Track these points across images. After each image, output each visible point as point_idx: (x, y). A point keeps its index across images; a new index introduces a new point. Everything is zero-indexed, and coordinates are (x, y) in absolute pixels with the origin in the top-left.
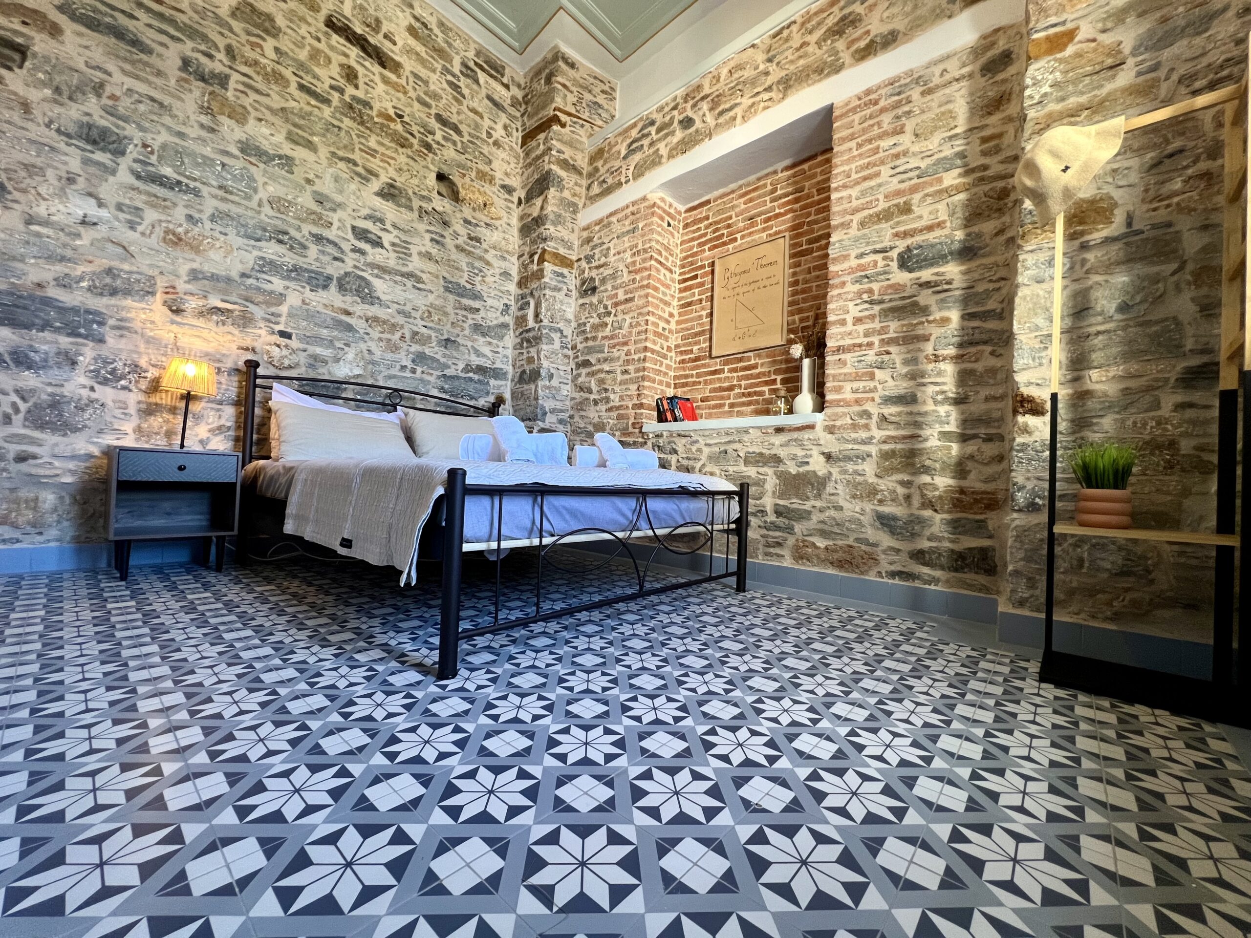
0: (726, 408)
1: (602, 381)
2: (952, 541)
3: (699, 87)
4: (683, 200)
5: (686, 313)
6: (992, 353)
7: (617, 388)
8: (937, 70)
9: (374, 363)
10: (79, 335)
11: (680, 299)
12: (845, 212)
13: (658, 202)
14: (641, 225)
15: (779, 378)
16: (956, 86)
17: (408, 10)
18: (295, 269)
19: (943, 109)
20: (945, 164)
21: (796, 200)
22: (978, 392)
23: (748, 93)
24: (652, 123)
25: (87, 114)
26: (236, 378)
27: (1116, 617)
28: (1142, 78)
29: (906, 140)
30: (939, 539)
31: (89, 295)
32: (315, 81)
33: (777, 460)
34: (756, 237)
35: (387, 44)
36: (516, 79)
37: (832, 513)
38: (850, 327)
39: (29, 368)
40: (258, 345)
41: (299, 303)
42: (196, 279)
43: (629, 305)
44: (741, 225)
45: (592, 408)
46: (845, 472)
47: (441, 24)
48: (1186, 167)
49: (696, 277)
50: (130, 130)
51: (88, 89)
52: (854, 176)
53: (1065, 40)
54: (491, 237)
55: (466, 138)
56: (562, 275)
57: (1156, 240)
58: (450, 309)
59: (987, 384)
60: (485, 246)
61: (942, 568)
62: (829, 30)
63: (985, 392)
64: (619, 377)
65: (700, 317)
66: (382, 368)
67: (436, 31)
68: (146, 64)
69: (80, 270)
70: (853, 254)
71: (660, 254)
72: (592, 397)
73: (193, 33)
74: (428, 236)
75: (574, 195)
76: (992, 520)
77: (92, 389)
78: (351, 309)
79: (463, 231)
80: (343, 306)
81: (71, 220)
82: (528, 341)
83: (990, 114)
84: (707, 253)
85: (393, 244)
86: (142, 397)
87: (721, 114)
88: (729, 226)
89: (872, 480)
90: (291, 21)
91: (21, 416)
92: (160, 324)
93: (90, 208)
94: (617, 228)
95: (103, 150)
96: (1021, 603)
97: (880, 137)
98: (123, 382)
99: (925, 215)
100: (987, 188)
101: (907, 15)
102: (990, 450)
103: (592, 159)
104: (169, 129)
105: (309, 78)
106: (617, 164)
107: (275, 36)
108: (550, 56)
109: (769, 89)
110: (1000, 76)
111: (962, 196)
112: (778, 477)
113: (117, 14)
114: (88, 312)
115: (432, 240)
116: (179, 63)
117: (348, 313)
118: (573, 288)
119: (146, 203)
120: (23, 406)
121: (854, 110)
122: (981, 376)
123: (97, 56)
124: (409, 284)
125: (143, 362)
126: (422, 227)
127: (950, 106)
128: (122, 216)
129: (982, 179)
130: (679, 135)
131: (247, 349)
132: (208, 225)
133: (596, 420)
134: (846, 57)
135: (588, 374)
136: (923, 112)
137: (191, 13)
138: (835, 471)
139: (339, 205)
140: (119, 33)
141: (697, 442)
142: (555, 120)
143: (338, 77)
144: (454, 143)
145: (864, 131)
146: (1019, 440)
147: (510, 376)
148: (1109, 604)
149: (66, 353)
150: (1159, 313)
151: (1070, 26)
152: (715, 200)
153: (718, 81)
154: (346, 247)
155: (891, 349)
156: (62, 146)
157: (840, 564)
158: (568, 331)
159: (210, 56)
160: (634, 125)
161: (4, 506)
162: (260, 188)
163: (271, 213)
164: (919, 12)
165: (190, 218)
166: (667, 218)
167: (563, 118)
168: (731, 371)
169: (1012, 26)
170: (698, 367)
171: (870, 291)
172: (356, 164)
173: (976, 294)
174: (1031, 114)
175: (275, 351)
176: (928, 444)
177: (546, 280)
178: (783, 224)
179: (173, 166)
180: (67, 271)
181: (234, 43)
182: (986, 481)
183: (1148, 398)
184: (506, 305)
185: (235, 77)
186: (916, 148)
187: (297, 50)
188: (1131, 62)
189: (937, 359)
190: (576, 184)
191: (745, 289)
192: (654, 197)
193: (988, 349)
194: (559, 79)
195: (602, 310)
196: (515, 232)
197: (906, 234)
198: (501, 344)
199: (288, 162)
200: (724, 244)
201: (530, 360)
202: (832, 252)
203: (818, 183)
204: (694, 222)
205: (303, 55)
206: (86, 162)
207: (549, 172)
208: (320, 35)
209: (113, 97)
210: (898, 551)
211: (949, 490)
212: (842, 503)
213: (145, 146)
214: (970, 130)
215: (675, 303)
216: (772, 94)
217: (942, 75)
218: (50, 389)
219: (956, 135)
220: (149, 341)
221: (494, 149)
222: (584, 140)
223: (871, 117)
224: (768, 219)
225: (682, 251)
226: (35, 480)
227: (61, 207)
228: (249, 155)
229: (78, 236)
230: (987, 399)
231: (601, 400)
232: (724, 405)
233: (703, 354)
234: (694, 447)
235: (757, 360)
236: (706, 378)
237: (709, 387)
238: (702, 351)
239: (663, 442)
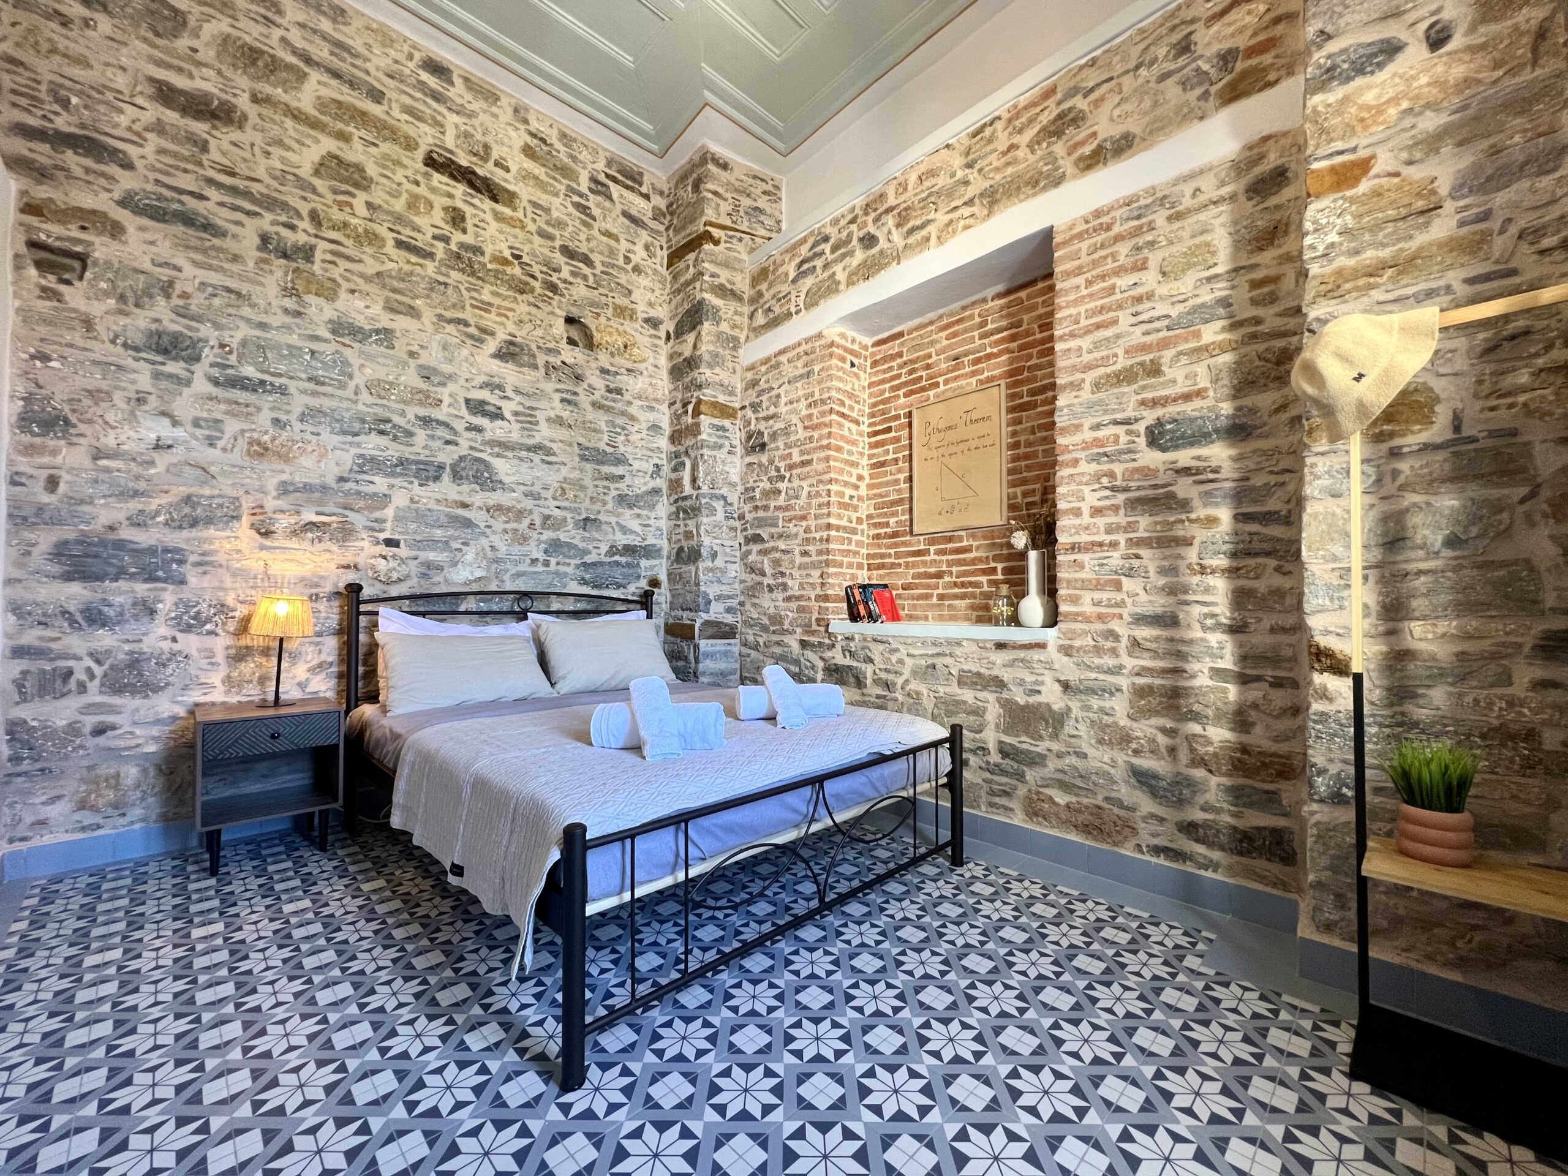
0: (935, 600)
1: (776, 563)
2: (1233, 815)
3: (882, 197)
4: (871, 333)
5: (879, 475)
6: (1278, 569)
7: (796, 573)
8: (1188, 189)
9: (497, 561)
10: (157, 579)
11: (870, 457)
12: (1074, 368)
13: (838, 340)
14: (816, 368)
15: (1000, 566)
16: (1214, 210)
17: (522, 127)
18: (401, 462)
19: (1197, 241)
20: (1202, 314)
21: (1013, 338)
22: (1260, 620)
23: (944, 207)
24: (826, 239)
25: (157, 321)
26: (337, 603)
27: (1461, 963)
28: (1465, 230)
29: (1150, 279)
30: (1218, 811)
31: (166, 530)
32: (415, 234)
33: (999, 684)
34: (963, 382)
35: (499, 172)
36: (658, 185)
37: (1073, 760)
38: (1086, 519)
39: (104, 625)
40: (361, 560)
41: (407, 503)
42: (286, 492)
43: (806, 469)
44: (943, 366)
45: (767, 595)
46: (1087, 708)
47: (563, 136)
48: (1537, 355)
49: (888, 430)
50: (205, 330)
51: (155, 291)
52: (1084, 322)
53: (1357, 172)
54: (634, 385)
55: (599, 268)
56: (723, 429)
57: (1497, 453)
58: (588, 482)
59: (1273, 610)
60: (627, 397)
61: (1222, 848)
62: (1043, 129)
63: (1269, 620)
64: (798, 560)
65: (897, 481)
66: (508, 565)
67: (558, 145)
68: (220, 250)
69: (154, 504)
70: (1087, 425)
71: (842, 404)
72: (766, 581)
73: (271, 203)
74: (557, 397)
75: (734, 327)
76: (1288, 791)
77: (174, 640)
78: (467, 500)
79: (599, 383)
80: (459, 498)
81: (142, 447)
82: (685, 512)
83: (1261, 249)
84: (902, 400)
85: (516, 414)
86: (229, 641)
87: (911, 232)
88: (928, 367)
89: (1123, 722)
90: (384, 167)
91: (97, 682)
92: (247, 552)
93: (164, 429)
94: (789, 371)
95: (175, 359)
96: (1328, 927)
97: (1117, 272)
98: (208, 627)
99: (1180, 380)
100: (1261, 347)
101: (1146, 114)
102: (1280, 698)
103: (755, 281)
104: (248, 321)
105: (408, 232)
106: (785, 288)
107: (366, 189)
108: (696, 158)
109: (970, 203)
110: (1273, 201)
111: (1228, 358)
112: (1002, 706)
113: (184, 198)
114: (166, 550)
115: (563, 400)
116: (257, 241)
117: (465, 506)
118: (737, 442)
119: (227, 413)
120: (98, 671)
121: (1080, 236)
122: (1264, 598)
123: (164, 250)
124: (537, 458)
125: (230, 601)
126: (549, 386)
127: (1207, 237)
128: (199, 432)
129: (1254, 336)
130: (860, 256)
131: (348, 567)
132: (298, 426)
133: (772, 611)
134: (1067, 165)
135: (760, 552)
136: (1171, 243)
137: (267, 180)
138: (1075, 705)
139: (450, 377)
140: (188, 219)
141: (897, 650)
142: (707, 237)
143: (442, 224)
144: (585, 278)
145: (1095, 264)
146: (1316, 706)
147: (665, 553)
148: (1452, 943)
149: (144, 602)
150: (1504, 552)
151: (1362, 153)
152: (910, 332)
153: (905, 189)
154: (459, 426)
155: (1144, 552)
156: (130, 362)
157: (1086, 829)
158: (733, 498)
159: (292, 227)
160: (804, 240)
161: (83, 788)
162: (357, 373)
163: (370, 400)
164: (1159, 111)
165: (276, 422)
166: (849, 357)
167: (716, 233)
168: (939, 552)
169: (1285, 134)
170: (896, 545)
171: (1111, 475)
172: (467, 324)
173: (1253, 489)
174: (1314, 269)
175: (381, 564)
176: (1197, 682)
177: (703, 436)
178: (997, 367)
179: (255, 364)
180: (140, 507)
181: (319, 207)
182: (1277, 739)
183: (1493, 668)
184: (657, 466)
185: (322, 245)
186: (1163, 290)
187: (392, 201)
188: (1449, 206)
189: (1203, 570)
190: (736, 313)
191: (952, 449)
192: (832, 333)
193: (1273, 563)
194: (710, 186)
195: (774, 473)
196: (664, 374)
197: (1155, 403)
198: (653, 515)
199: (386, 335)
200: (923, 389)
201: (688, 535)
202: (1060, 420)
203: (1040, 317)
204: (885, 360)
205: (399, 205)
206: (157, 376)
207: (701, 303)
208: (419, 178)
209: (184, 295)
210: (1162, 820)
211: (1226, 746)
212: (1085, 748)
213: (222, 346)
214: (1236, 270)
215: (865, 461)
216: (975, 209)
217: (1194, 196)
218: (127, 647)
219: (1217, 276)
220: (235, 574)
221: (634, 277)
222: (744, 256)
223: (1102, 246)
224: (978, 361)
225: (871, 395)
226: (113, 753)
227: (131, 433)
228: (342, 335)
229: (152, 463)
230: (1273, 630)
231: (778, 586)
232: (932, 595)
233: (903, 529)
234: (894, 657)
235: (971, 542)
236: (907, 560)
237: (911, 572)
238: (901, 525)
239: (855, 647)
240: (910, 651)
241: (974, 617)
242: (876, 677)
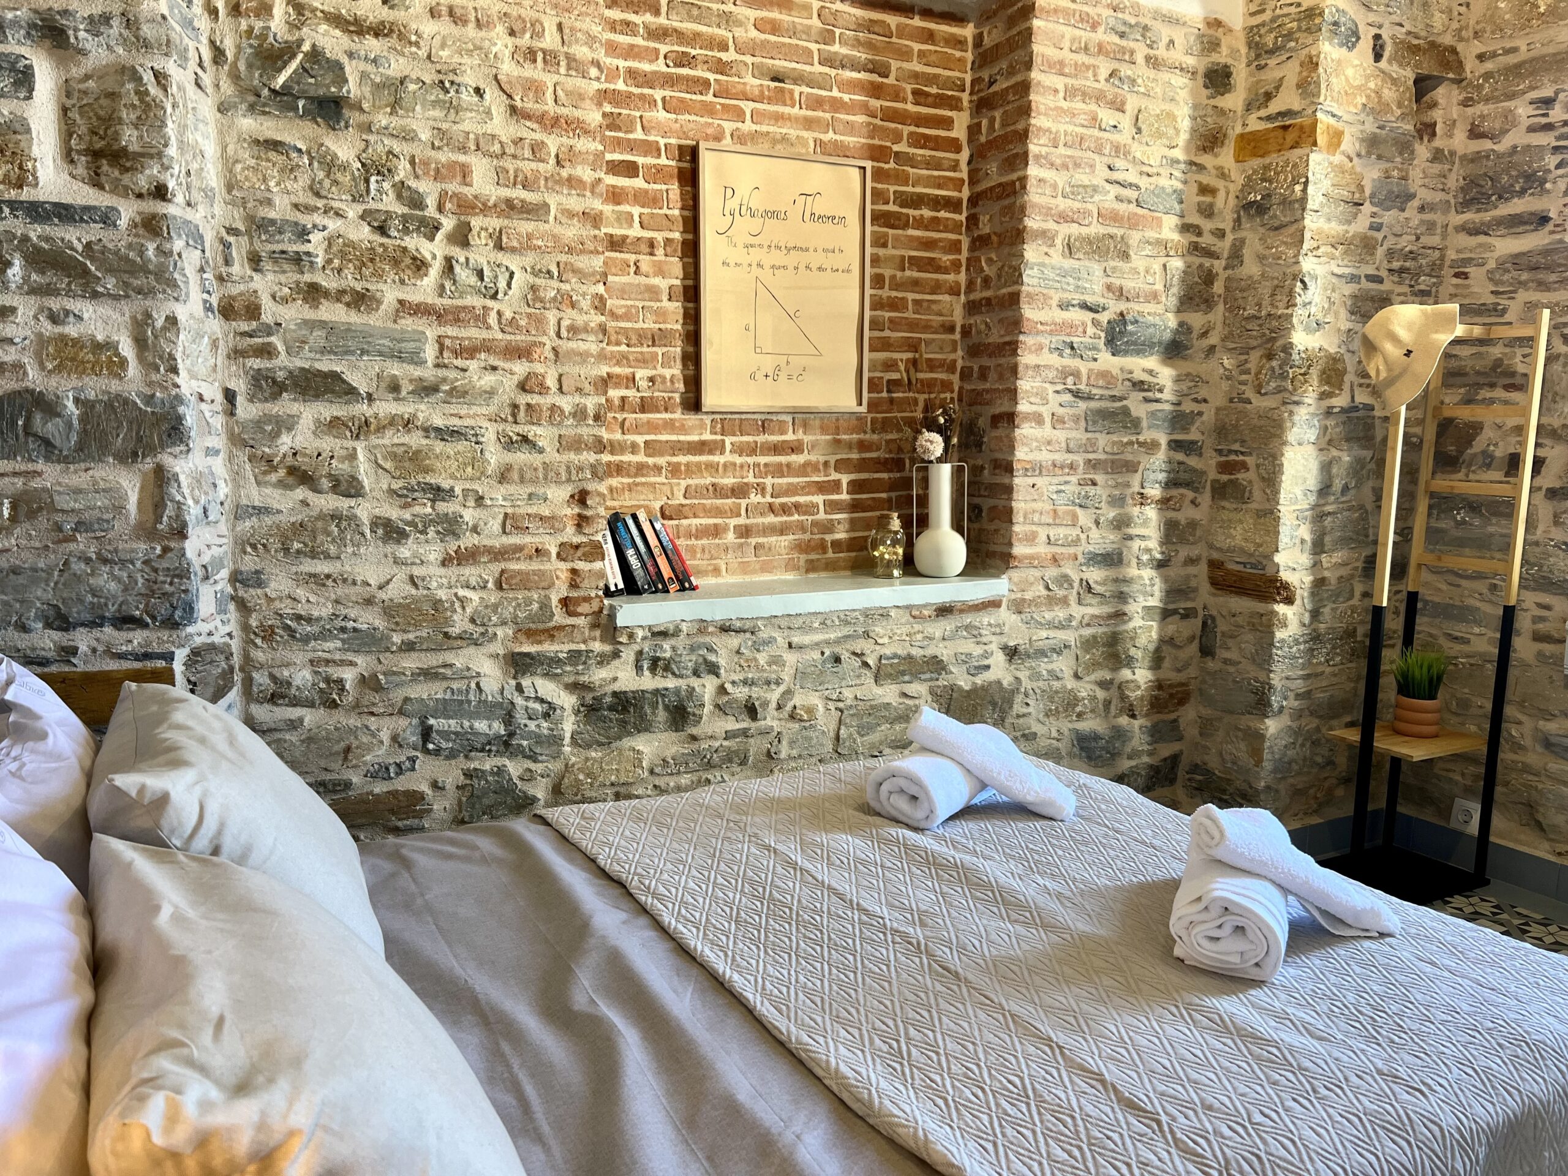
2: (1150, 754)
6: (1193, 501)
8: (1165, 34)
16: (1181, 78)
19: (1167, 106)
20: (1165, 201)
22: (1179, 552)
28: (1370, 232)
29: (1126, 128)
30: (1142, 754)
34: (790, 132)
38: (1048, 429)
44: (750, 81)
45: (373, 550)
46: (1035, 676)
49: (631, 170)
52: (1062, 150)
53: (1336, 141)
57: (1364, 421)
59: (1188, 543)
63: (1184, 552)
70: (1056, 297)
76: (1182, 717)
83: (1205, 150)
84: (661, 115)
89: (1070, 684)
97: (1097, 97)
99: (1142, 274)
100: (1198, 262)
102: (1185, 629)
110: (1220, 102)
111: (1180, 263)
112: (937, 698)
121: (1065, 16)
122: (1183, 531)
127: (1173, 108)
129: (1195, 246)
136: (1147, 93)
145: (1077, 69)
146: (1279, 634)
151: (1340, 125)
155: (1099, 478)
171: (1076, 374)
173: (1182, 415)
176: (1133, 625)
178: (848, 131)
182: (1180, 669)
186: (1136, 151)
188: (1368, 208)
189: (1143, 500)
193: (1190, 494)
197: (1120, 293)
211: (1148, 686)
212: (1036, 728)
214: (1189, 163)
217: (1168, 46)
219: (1177, 161)
223: (1086, 49)
224: (815, 103)
230: (1186, 562)
232: (726, 529)
233: (666, 395)
234: (764, 654)
235: (800, 435)
236: (675, 459)
237: (683, 483)
238: (661, 387)
239: (674, 649)
240: (795, 640)
241: (802, 563)
242: (726, 698)
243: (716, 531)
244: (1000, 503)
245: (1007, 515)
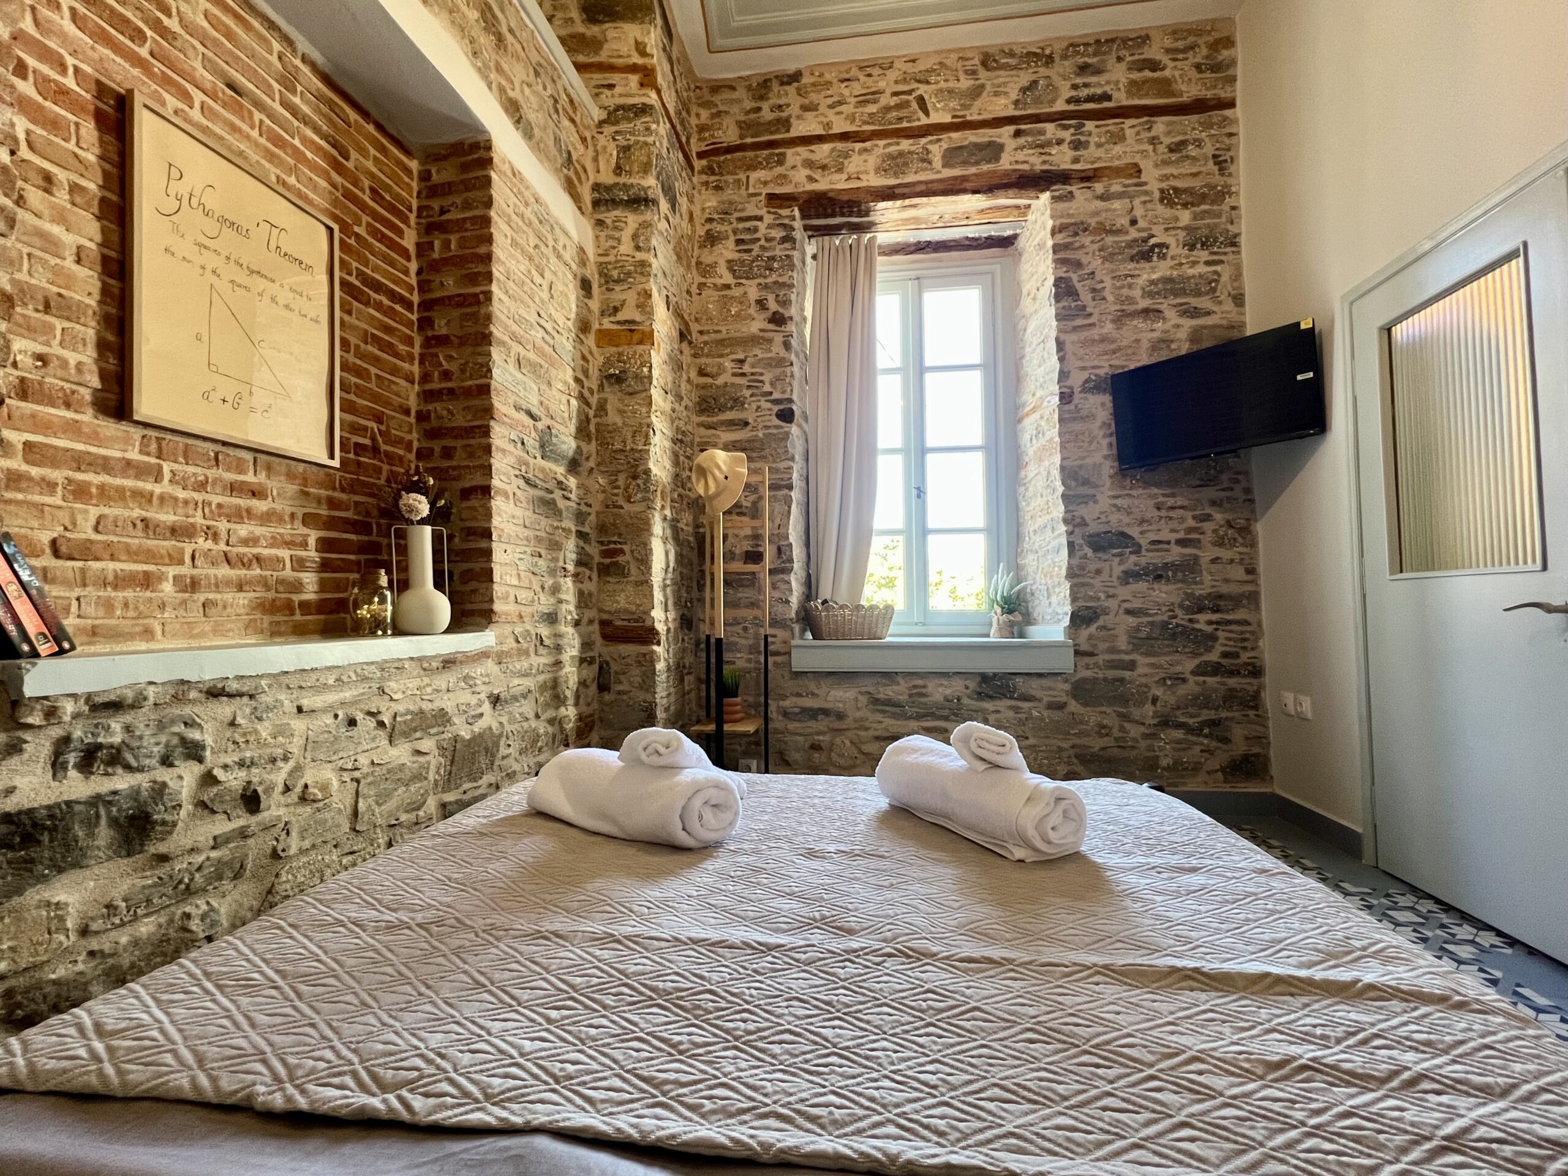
6: (589, 577)
8: (561, 238)
15: (313, 536)
19: (565, 289)
21: (337, 166)
33: (442, 718)
34: (248, 151)
44: (203, 71)
59: (588, 607)
70: (512, 398)
83: (582, 331)
89: (534, 723)
97: (529, 257)
100: (583, 406)
102: (591, 673)
111: (576, 403)
112: (443, 752)
122: (586, 598)
136: (555, 273)
138: (505, 720)
155: (542, 551)
171: (527, 465)
173: (581, 513)
176: (565, 671)
178: (313, 189)
186: (551, 310)
189: (565, 573)
191: (237, 274)
193: (587, 572)
197: (548, 411)
211: (575, 719)
214: (577, 335)
219: (570, 330)
224: (281, 142)
230: (588, 622)
232: (161, 578)
233: (67, 386)
234: (266, 724)
235: (262, 477)
236: (80, 476)
237: (94, 512)
238: (59, 373)
239: (128, 729)
240: (305, 703)
241: (266, 625)
242: (215, 790)
243: (147, 581)
244: (476, 566)
245: (488, 575)
